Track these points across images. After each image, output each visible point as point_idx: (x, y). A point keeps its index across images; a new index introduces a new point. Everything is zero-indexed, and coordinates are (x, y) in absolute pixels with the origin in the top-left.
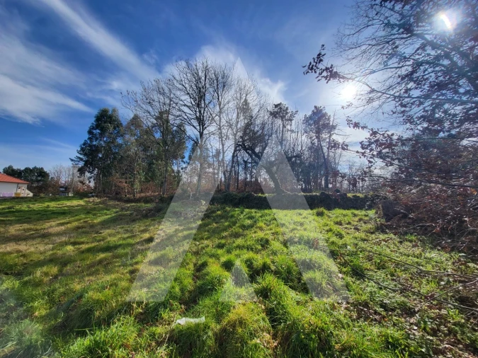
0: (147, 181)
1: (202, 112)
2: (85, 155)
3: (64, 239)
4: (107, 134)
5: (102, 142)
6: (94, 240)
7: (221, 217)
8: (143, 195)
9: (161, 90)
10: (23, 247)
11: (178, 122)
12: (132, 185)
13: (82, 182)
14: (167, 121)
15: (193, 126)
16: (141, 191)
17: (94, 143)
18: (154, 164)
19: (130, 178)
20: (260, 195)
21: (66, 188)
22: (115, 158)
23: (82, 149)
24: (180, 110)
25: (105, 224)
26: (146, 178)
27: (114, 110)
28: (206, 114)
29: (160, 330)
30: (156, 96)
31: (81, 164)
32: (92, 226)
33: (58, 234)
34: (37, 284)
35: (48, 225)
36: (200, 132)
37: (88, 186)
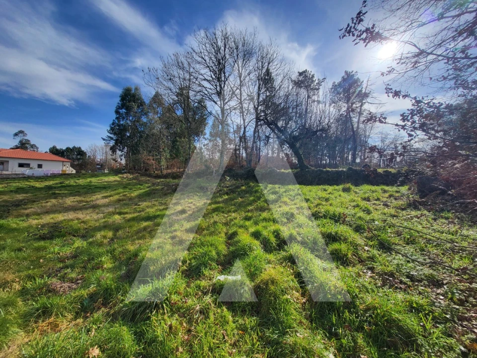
0: (172, 158)
1: (222, 86)
2: (115, 134)
3: (111, 209)
4: (132, 113)
5: (128, 122)
6: (135, 211)
7: (246, 192)
8: (169, 171)
9: (180, 64)
10: (81, 215)
11: (199, 97)
12: (159, 162)
13: (114, 160)
14: (188, 97)
15: (214, 101)
16: (167, 168)
17: (122, 122)
18: (177, 141)
19: (156, 155)
20: (283, 170)
21: (102, 165)
22: (141, 137)
23: (112, 129)
24: (200, 85)
25: (141, 197)
26: (171, 155)
27: (136, 89)
28: (226, 88)
29: (203, 283)
30: (175, 72)
31: (112, 143)
32: (131, 199)
33: (105, 206)
34: (100, 245)
35: (94, 198)
36: (221, 107)
37: (120, 164)
